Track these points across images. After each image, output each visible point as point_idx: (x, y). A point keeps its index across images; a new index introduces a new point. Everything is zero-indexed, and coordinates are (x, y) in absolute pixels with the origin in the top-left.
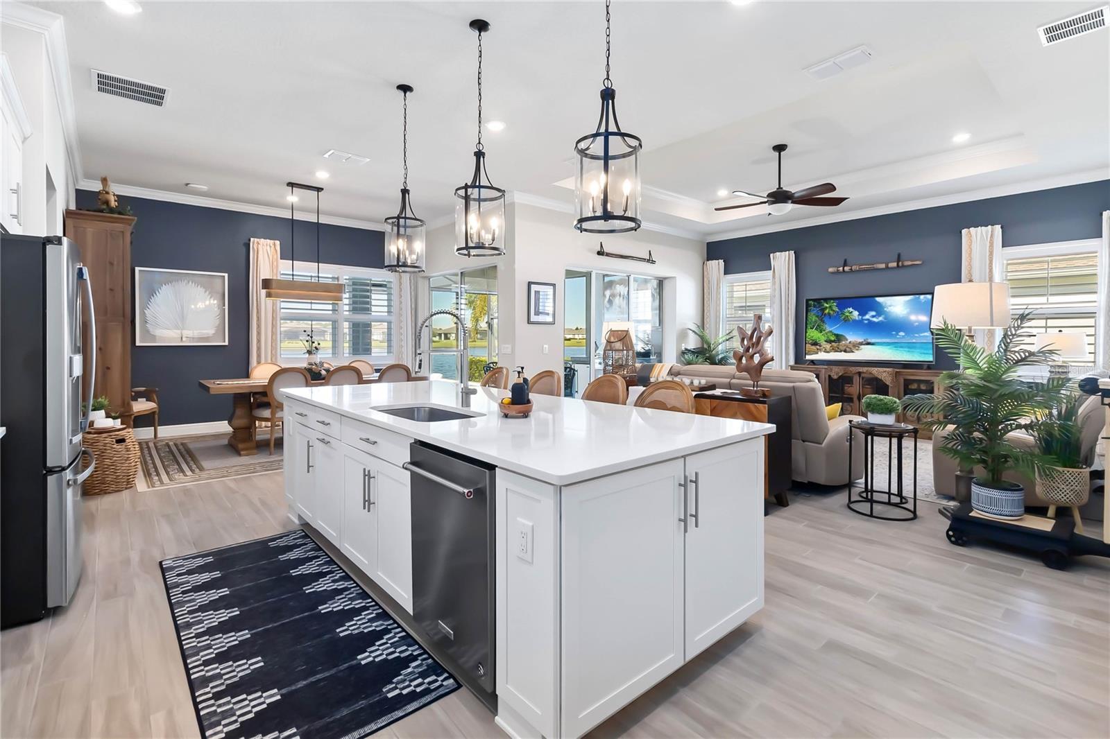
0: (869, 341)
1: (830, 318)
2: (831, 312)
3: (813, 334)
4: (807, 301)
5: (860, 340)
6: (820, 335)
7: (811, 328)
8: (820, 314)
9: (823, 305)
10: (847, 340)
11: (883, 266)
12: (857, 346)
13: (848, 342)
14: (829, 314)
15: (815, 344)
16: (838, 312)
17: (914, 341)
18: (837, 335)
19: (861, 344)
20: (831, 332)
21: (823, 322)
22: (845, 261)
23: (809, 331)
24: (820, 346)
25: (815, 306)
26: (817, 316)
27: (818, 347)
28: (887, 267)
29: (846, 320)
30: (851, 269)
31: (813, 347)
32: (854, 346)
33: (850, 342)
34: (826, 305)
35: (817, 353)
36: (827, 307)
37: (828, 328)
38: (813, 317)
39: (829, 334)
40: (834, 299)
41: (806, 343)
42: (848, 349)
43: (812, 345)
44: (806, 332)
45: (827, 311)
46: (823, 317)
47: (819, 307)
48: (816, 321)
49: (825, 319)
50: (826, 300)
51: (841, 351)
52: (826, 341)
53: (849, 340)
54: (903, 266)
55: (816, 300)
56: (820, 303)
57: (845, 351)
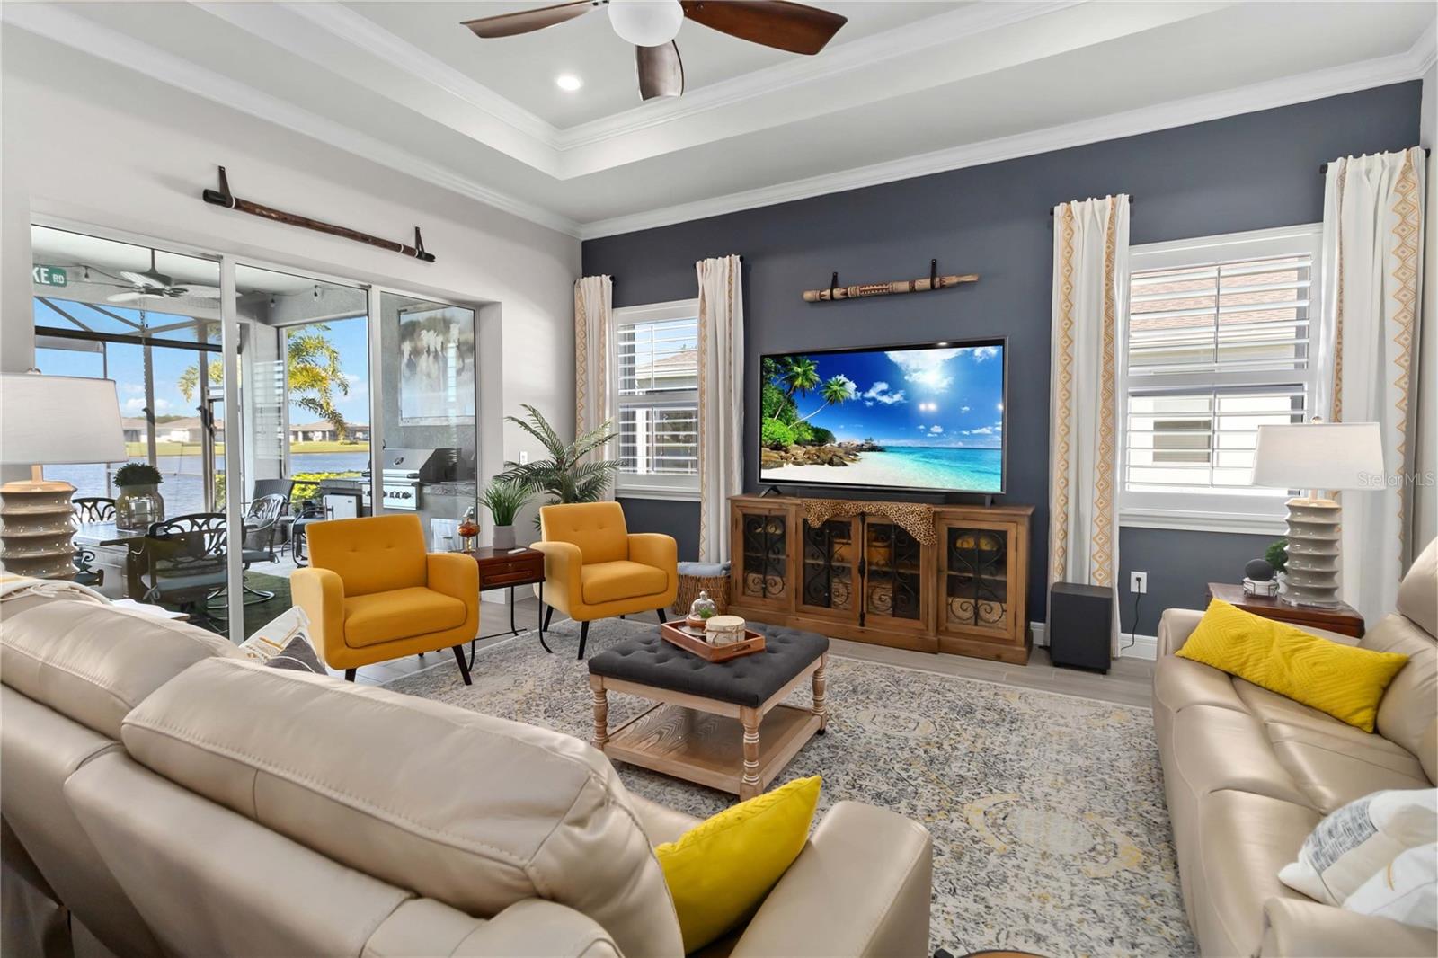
0: (875, 443)
1: (804, 396)
2: (807, 384)
3: (774, 427)
4: (763, 357)
5: (858, 442)
6: (785, 429)
7: (770, 416)
8: (786, 387)
9: (792, 369)
10: (834, 440)
11: (905, 287)
12: (853, 452)
13: (836, 445)
14: (802, 386)
15: (777, 447)
16: (818, 384)
18: (816, 431)
19: (860, 449)
20: (806, 423)
21: (792, 403)
22: (835, 277)
23: (768, 421)
24: (786, 452)
25: (777, 372)
26: (781, 392)
27: (783, 454)
28: (913, 291)
29: (834, 400)
30: (846, 294)
31: (775, 454)
32: (848, 453)
33: (840, 445)
34: (797, 369)
35: (781, 466)
36: (798, 373)
37: (802, 417)
38: (773, 395)
39: (801, 428)
40: (812, 355)
41: (761, 446)
42: (836, 460)
43: (772, 449)
44: (761, 424)
45: (798, 382)
46: (792, 396)
47: (785, 373)
48: (779, 402)
49: (796, 398)
50: (797, 357)
51: (823, 464)
52: (796, 443)
53: (838, 442)
54: (942, 287)
55: (778, 358)
56: (785, 365)
57: (831, 463)
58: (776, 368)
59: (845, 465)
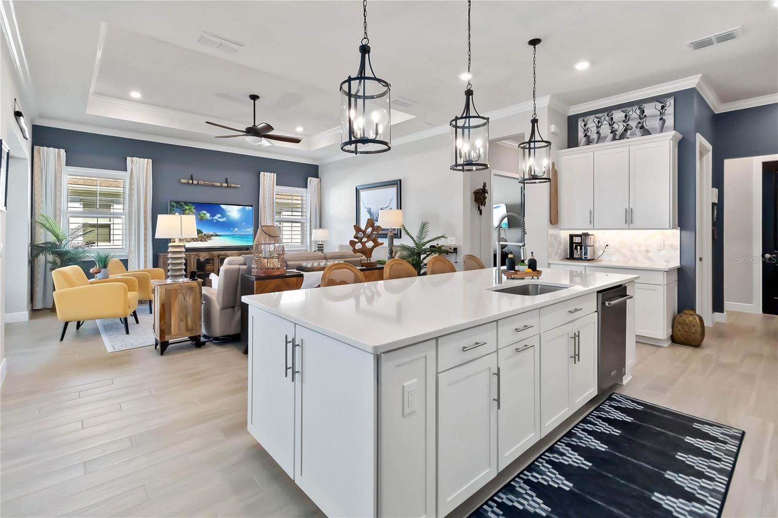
0: (217, 234)
4: (170, 202)
5: (211, 233)
9: (184, 207)
10: (202, 233)
11: (219, 184)
12: (209, 237)
13: (203, 235)
17: (243, 234)
19: (212, 236)
22: (192, 176)
25: (177, 207)
28: (222, 186)
30: (198, 183)
33: (205, 235)
34: (186, 207)
40: (193, 203)
42: (203, 239)
47: (181, 208)
51: (198, 241)
54: (230, 187)
55: (177, 203)
56: (181, 205)
57: (201, 241)
58: (176, 206)
59: (207, 241)
